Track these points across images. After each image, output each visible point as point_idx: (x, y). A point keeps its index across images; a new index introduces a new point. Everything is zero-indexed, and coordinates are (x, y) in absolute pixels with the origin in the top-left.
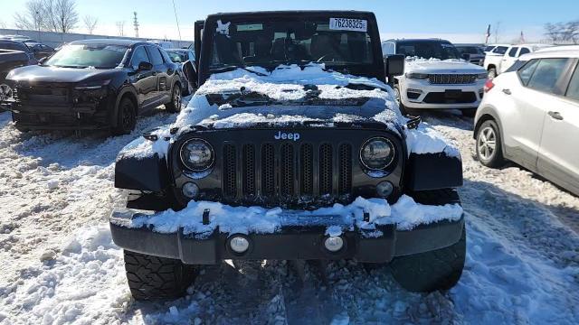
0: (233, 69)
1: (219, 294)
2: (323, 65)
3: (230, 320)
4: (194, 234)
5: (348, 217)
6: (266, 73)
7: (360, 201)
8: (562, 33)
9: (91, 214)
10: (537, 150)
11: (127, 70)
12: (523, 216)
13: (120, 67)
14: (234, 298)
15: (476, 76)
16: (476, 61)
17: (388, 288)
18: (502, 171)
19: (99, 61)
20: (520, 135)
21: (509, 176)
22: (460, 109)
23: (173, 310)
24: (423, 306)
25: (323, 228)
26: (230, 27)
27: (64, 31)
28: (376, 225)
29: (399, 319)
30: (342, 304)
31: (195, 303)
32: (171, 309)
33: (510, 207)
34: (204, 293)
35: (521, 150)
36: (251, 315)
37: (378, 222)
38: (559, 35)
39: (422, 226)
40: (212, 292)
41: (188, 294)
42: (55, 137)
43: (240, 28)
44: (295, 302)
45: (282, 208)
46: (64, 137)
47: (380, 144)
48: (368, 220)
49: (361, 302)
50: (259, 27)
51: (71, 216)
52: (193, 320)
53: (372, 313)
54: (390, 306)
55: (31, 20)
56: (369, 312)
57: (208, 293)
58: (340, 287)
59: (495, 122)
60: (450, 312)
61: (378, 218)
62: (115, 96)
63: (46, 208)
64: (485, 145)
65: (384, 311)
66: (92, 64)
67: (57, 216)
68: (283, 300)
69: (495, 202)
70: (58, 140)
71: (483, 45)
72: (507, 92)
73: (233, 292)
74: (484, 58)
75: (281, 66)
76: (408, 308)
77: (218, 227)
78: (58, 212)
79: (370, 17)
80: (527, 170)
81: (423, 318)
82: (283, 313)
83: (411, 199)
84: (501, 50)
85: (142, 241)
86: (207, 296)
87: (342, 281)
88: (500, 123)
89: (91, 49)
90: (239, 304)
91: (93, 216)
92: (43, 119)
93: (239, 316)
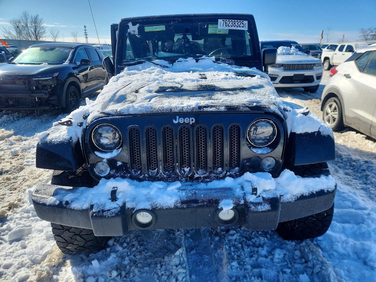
0: (141, 63)
1: (133, 246)
2: (213, 58)
3: (142, 270)
4: (103, 211)
5: (238, 190)
6: (168, 65)
7: (248, 175)
8: (372, 35)
9: (40, 176)
10: (371, 119)
11: (72, 66)
12: (364, 170)
13: (66, 63)
14: (146, 249)
15: (314, 64)
16: (315, 55)
17: (268, 236)
18: (343, 134)
19: (51, 59)
20: (357, 108)
21: (349, 138)
22: (303, 87)
23: (95, 263)
24: (298, 253)
25: (217, 202)
26: (139, 28)
27: (37, 39)
28: (263, 198)
29: (278, 265)
30: (233, 253)
31: (113, 255)
32: (93, 262)
33: (354, 163)
34: (121, 245)
35: (358, 119)
36: (159, 266)
37: (265, 196)
38: (369, 37)
39: (302, 197)
40: (128, 244)
41: (109, 246)
42: (21, 115)
43: (148, 29)
44: (194, 251)
45: (181, 181)
46: (28, 115)
47: (265, 125)
48: (256, 194)
49: (247, 250)
50: (161, 28)
51: (25, 179)
52: (110, 272)
53: (257, 260)
54: (271, 253)
55: (14, 33)
56: (254, 259)
57: (125, 245)
58: (230, 238)
59: (338, 98)
60: (320, 259)
61: (265, 191)
62: (63, 84)
63: (7, 172)
64: (329, 115)
65: (266, 257)
66: (45, 61)
67: (14, 178)
68: (184, 252)
69: (342, 160)
70: (23, 117)
71: (319, 44)
72: (348, 76)
73: (145, 243)
74: (321, 53)
75: (180, 59)
76: (285, 254)
77: (124, 204)
78: (16, 175)
79: (250, 19)
80: (362, 134)
81: (298, 263)
82: (184, 265)
83: (293, 173)
84: (333, 48)
85: (59, 215)
86: (124, 248)
87: (232, 232)
88: (342, 99)
89: (45, 50)
90: (150, 254)
91: (40, 178)
92: (11, 103)
93: (149, 265)
